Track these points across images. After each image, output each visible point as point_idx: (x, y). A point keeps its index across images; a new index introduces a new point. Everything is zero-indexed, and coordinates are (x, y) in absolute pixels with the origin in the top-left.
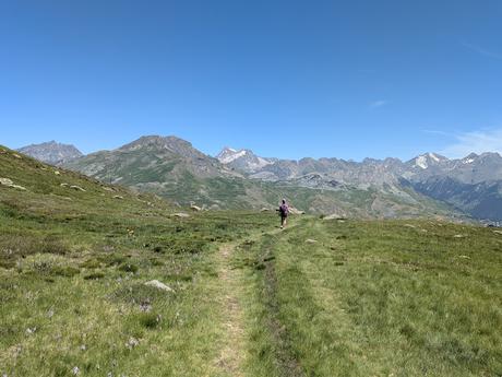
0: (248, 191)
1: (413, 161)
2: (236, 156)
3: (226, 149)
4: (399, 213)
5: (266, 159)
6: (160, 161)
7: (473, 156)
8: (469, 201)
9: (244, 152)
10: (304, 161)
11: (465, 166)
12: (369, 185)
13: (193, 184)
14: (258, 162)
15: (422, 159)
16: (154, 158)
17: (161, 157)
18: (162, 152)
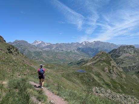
0: (43, 54)
1: (82, 43)
2: (39, 43)
3: (36, 41)
4: (75, 56)
5: (47, 43)
6: (21, 48)
7: (95, 42)
8: (93, 52)
9: (41, 42)
10: (57, 44)
11: (93, 44)
12: (70, 50)
13: (31, 53)
14: (45, 44)
15: (84, 43)
16: (20, 47)
17: (22, 47)
18: (21, 46)
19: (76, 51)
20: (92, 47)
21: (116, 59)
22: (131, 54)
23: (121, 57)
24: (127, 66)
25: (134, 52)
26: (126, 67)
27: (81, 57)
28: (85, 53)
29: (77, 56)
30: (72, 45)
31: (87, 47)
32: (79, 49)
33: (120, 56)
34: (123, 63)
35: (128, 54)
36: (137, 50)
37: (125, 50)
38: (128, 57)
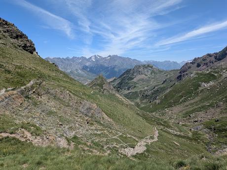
19: (80, 71)
20: (106, 65)
21: (129, 82)
22: (146, 75)
23: (135, 80)
24: (139, 90)
25: (152, 73)
26: (137, 92)
27: (87, 81)
28: (95, 73)
29: (82, 79)
30: (73, 62)
31: (98, 65)
32: (85, 68)
33: (133, 78)
34: (135, 87)
35: (143, 76)
36: (155, 70)
37: (140, 70)
38: (143, 79)
